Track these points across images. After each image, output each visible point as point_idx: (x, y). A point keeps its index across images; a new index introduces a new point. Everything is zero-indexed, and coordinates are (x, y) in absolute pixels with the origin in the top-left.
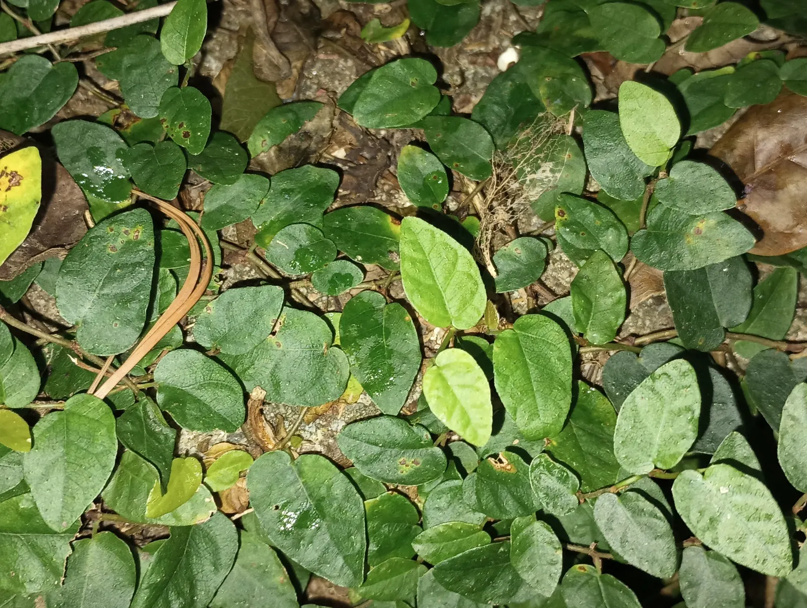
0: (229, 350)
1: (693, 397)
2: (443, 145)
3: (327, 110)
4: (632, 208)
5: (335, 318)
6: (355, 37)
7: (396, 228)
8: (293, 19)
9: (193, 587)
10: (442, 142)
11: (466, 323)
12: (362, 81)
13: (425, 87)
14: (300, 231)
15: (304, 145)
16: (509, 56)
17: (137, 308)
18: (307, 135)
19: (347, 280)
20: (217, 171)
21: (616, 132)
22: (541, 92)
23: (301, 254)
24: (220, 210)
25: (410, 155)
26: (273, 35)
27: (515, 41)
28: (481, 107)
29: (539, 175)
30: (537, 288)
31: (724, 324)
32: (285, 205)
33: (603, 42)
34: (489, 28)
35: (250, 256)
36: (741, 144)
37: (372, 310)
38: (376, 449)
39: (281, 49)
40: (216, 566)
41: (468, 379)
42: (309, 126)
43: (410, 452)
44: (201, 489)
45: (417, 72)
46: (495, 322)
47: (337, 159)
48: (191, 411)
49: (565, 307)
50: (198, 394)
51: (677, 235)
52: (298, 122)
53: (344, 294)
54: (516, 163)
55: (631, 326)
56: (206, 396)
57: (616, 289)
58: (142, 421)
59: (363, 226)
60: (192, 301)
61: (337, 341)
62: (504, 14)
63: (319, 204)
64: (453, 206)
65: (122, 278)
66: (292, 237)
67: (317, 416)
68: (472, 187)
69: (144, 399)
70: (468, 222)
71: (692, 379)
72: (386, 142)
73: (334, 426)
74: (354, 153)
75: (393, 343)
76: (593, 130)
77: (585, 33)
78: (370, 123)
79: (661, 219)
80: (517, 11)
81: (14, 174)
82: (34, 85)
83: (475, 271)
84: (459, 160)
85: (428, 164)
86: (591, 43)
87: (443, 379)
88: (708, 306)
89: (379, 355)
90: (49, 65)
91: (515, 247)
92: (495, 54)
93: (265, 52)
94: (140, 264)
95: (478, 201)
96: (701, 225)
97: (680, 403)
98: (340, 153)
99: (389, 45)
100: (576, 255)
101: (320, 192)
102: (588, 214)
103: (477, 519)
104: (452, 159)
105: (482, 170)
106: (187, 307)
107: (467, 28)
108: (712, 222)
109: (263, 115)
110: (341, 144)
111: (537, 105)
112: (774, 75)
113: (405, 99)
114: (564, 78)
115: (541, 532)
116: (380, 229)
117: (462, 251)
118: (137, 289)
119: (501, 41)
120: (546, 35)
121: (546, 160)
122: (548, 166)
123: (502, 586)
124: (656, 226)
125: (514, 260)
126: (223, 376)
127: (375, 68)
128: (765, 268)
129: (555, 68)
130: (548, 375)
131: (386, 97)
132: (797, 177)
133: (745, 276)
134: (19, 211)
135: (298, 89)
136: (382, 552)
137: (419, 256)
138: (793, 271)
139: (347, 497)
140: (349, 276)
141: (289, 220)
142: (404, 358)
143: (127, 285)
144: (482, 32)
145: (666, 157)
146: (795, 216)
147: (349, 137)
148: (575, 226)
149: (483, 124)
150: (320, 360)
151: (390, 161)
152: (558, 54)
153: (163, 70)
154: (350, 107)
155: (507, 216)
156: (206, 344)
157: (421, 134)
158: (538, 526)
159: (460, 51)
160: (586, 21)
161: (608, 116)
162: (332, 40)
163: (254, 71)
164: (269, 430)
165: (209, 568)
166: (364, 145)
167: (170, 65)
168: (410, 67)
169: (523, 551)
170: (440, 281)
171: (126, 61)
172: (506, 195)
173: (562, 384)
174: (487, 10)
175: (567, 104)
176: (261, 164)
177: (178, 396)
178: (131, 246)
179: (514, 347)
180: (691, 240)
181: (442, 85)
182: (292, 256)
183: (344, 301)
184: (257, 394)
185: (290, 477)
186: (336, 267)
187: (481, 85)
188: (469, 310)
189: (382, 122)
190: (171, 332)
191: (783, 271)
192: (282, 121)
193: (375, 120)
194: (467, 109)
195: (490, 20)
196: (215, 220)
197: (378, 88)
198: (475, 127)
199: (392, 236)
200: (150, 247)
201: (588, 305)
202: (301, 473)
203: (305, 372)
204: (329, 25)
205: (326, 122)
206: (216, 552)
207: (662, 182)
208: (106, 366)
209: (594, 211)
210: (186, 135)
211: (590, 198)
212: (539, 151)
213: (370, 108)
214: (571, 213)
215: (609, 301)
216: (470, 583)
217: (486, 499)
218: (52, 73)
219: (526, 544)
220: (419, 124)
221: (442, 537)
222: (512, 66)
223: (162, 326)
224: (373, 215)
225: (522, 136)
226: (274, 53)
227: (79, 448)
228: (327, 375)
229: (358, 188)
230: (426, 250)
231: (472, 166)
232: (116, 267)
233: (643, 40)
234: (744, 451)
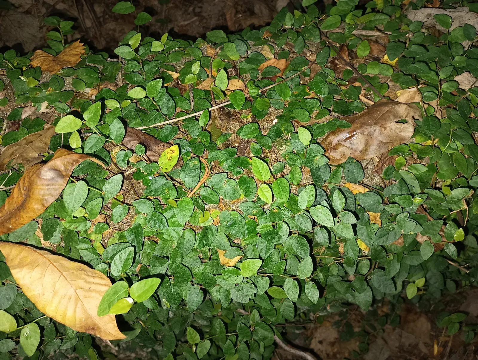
0: (215, 187)
1: (314, 192)
2: (260, 142)
3: (233, 135)
4: (303, 154)
5: (238, 181)
6: (239, 118)
7: (250, 161)
8: (224, 113)
9: (208, 240)
10: (260, 141)
11: (266, 179)
12: (241, 128)
13: (256, 129)
14: (229, 162)
15: (229, 143)
16: (276, 121)
17: (197, 178)
18: (229, 141)
19: (240, 172)
20: (211, 149)
21: (298, 138)
22: (283, 129)
23: (229, 167)
24: (211, 158)
25: (253, 144)
26: (220, 118)
27: (277, 117)
28: (269, 133)
29: (282, 148)
30: (283, 173)
31: (324, 180)
32: (225, 157)
33: (296, 118)
34: (270, 114)
35: (218, 168)
36: (329, 140)
37: (246, 179)
38: (248, 208)
39: (222, 121)
40: (213, 235)
41: (267, 190)
42: (230, 139)
43: (255, 209)
44: (210, 218)
45: (254, 126)
46: (273, 179)
47: (236, 146)
48: (208, 200)
49: (288, 177)
50: (209, 196)
51: (312, 160)
52: (227, 138)
53: (239, 176)
54: (277, 145)
55: (303, 181)
56: (211, 197)
57: (300, 172)
58: (198, 202)
59: (243, 161)
60: (207, 177)
61: (238, 186)
62: (274, 111)
63: (233, 156)
64: (263, 156)
65: (193, 172)
66: (228, 163)
67: (234, 203)
68: (267, 151)
69: (199, 198)
70: (266, 159)
71: (314, 188)
72: (247, 142)
73: (238, 205)
74: (240, 144)
75: (250, 186)
76: (293, 138)
77: (292, 115)
78: (244, 138)
79: (309, 157)
80: (277, 110)
81: (173, 150)
82: (169, 131)
83: (268, 168)
84: (264, 145)
85: (257, 146)
86: (293, 118)
87: (262, 190)
88: (320, 176)
89: (248, 188)
90: (172, 127)
91: (277, 164)
92: (272, 120)
93: (218, 122)
94: (197, 169)
95: (269, 154)
96: (317, 158)
97: (311, 193)
98: (237, 145)
99: (247, 119)
100: (291, 165)
101: (233, 153)
102: (293, 157)
103: (270, 223)
104: (263, 145)
105: (270, 147)
106: (205, 180)
107: (265, 115)
108: (319, 157)
109: (219, 136)
110: (237, 142)
111: (282, 132)
112: (336, 124)
113: (251, 132)
114: (288, 126)
115: (284, 225)
116: (246, 161)
117: (265, 164)
118: (197, 174)
119: (273, 117)
120: (284, 116)
121: (284, 145)
122: (284, 146)
123: (276, 239)
124: (308, 159)
125: (277, 167)
126: (214, 193)
127: (244, 125)
128: (333, 168)
129: (286, 124)
130: (284, 191)
131: (247, 132)
132: (341, 147)
133: (328, 169)
134: (175, 158)
135: (226, 130)
136: (249, 233)
137: (256, 165)
138: (341, 168)
139: (241, 219)
140: (240, 171)
141: (226, 160)
142: (253, 189)
143: (194, 174)
144: (269, 115)
145: (309, 143)
146: (341, 156)
147: (238, 141)
148: (290, 159)
149: (269, 137)
150: (235, 190)
151: (248, 146)
152: (286, 121)
153: (198, 127)
154: (239, 134)
155: (275, 158)
156: (210, 186)
157: (255, 140)
158: (284, 224)
159: (264, 120)
160: (293, 113)
161: (297, 134)
162: (234, 118)
163: (216, 126)
164: (223, 206)
165: (211, 236)
166: (242, 143)
167: (200, 126)
168: (252, 125)
169: (280, 229)
170: (261, 171)
171: (190, 126)
172: (275, 153)
173: (288, 192)
174: (270, 110)
175: (288, 132)
176: (219, 148)
177: (205, 197)
178: (195, 165)
179: (277, 184)
180: (315, 161)
181: (259, 129)
182: (227, 168)
183: (239, 178)
184: (221, 197)
185: (228, 216)
186: (237, 170)
187: (269, 128)
188: (267, 177)
189: (246, 138)
190: (202, 185)
191: (338, 168)
192: (223, 138)
193: (244, 137)
194: (266, 134)
195: (271, 112)
196: (210, 160)
197: (246, 130)
198: (268, 138)
199: (249, 163)
200: (199, 165)
201: (293, 176)
202: (231, 215)
203: (231, 192)
204: (233, 115)
205: (233, 138)
206: (212, 233)
207: (308, 149)
208: (190, 191)
209: (294, 155)
210: (205, 141)
211: (294, 153)
212: (282, 143)
213: (243, 134)
214: (289, 156)
215: (298, 175)
216: (269, 238)
217: (272, 218)
218: (172, 128)
219: (281, 227)
220: (254, 138)
221: (263, 227)
222: (276, 123)
223: (200, 183)
224: (245, 158)
225: (278, 140)
226: (221, 122)
227: (185, 208)
228: (236, 193)
229: (241, 153)
230: (257, 164)
231: (267, 146)
232: (192, 170)
233: (305, 117)
234: (326, 204)
